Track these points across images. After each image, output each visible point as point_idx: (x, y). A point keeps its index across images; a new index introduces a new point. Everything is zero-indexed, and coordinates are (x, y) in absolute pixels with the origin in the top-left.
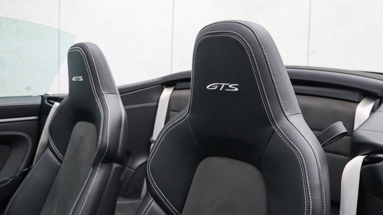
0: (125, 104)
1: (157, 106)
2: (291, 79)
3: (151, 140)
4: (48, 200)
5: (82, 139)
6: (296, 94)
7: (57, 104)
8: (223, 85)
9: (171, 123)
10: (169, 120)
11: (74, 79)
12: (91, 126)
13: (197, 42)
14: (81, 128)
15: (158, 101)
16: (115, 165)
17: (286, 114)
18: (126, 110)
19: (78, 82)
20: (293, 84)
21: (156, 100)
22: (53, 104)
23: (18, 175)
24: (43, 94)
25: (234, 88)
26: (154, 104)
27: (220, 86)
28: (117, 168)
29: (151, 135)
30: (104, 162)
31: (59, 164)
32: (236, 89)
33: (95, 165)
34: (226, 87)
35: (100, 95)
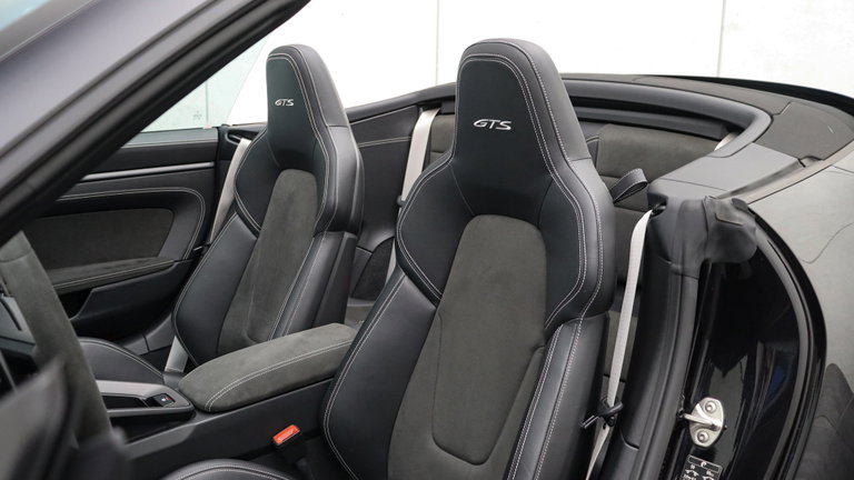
0: (358, 141)
1: (409, 144)
2: (570, 97)
3: (399, 201)
4: (238, 294)
5: (291, 198)
6: (580, 119)
7: (245, 143)
8: (494, 122)
9: (431, 168)
10: (429, 163)
11: (278, 103)
12: (306, 176)
13: (461, 65)
14: (290, 180)
15: (411, 135)
16: (347, 235)
17: (567, 158)
18: (361, 149)
19: (285, 108)
20: (574, 105)
21: (408, 133)
22: (238, 141)
23: (186, 256)
24: (219, 125)
25: (506, 126)
26: (405, 139)
27: (490, 123)
28: (349, 239)
29: (400, 192)
30: (330, 230)
31: (254, 238)
32: (509, 128)
33: (317, 234)
34: (497, 124)
35: (323, 128)
